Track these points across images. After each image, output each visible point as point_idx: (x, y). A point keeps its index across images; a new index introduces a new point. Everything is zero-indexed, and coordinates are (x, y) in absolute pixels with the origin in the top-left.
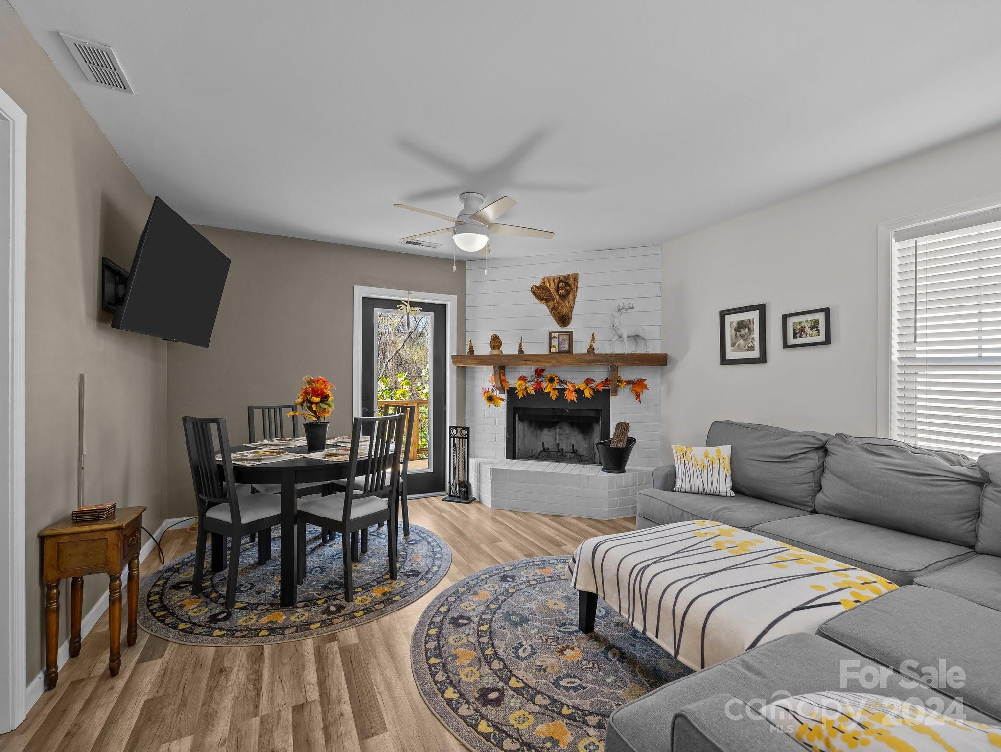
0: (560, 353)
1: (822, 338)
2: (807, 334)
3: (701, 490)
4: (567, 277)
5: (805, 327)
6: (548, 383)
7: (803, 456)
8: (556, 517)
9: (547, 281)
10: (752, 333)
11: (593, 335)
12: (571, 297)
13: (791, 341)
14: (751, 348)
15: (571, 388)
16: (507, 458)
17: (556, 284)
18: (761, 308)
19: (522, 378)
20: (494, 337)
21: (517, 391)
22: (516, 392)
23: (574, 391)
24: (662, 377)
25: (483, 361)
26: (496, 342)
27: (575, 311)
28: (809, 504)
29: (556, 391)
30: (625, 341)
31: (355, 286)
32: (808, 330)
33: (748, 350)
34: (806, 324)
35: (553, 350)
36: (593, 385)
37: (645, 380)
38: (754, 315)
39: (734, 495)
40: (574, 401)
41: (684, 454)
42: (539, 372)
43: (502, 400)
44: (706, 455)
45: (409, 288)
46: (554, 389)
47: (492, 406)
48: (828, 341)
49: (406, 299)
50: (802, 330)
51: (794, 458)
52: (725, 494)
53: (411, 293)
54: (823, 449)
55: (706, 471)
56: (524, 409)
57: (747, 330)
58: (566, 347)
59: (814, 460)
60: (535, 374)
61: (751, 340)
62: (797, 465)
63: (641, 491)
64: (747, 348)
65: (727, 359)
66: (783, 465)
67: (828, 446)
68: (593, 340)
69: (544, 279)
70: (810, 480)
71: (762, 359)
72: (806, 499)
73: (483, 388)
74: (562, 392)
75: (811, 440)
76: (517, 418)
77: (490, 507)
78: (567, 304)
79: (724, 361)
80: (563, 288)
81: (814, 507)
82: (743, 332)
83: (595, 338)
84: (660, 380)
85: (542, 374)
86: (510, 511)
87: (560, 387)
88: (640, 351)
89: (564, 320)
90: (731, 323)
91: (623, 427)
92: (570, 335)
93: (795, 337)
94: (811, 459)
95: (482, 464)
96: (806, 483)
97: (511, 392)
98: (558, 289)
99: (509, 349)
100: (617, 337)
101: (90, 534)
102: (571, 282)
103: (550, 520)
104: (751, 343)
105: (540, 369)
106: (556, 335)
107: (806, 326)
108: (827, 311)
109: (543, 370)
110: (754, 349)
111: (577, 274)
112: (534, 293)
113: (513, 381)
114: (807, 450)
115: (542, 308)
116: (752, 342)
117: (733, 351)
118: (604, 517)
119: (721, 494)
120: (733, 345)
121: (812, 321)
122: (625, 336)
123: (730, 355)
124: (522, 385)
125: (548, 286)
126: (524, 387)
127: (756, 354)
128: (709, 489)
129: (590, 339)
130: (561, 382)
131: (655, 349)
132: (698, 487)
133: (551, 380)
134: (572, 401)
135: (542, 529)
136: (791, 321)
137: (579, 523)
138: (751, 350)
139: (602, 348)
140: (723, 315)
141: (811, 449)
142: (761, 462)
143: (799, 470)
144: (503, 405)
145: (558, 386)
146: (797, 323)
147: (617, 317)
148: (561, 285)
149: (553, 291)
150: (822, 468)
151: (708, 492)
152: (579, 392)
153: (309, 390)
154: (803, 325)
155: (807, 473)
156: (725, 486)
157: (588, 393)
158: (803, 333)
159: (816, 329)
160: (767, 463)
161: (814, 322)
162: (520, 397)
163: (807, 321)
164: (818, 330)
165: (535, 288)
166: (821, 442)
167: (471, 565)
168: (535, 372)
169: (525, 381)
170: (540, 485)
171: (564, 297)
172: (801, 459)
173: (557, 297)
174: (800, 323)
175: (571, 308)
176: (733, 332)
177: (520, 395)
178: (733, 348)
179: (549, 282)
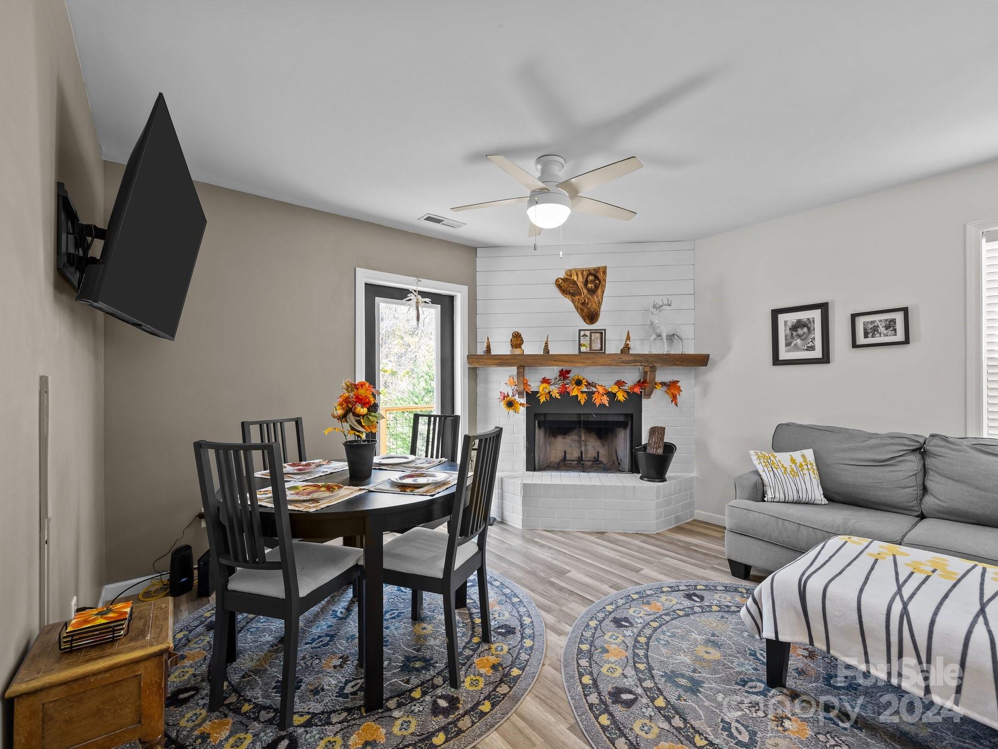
0: (592, 352)
1: (900, 336)
2: (880, 333)
3: (795, 499)
4: (597, 270)
5: (878, 326)
6: (574, 386)
7: (901, 458)
8: (601, 534)
9: (575, 274)
10: (812, 332)
11: (628, 334)
12: (599, 291)
13: (861, 340)
14: (812, 348)
15: (601, 390)
16: (526, 471)
17: (585, 277)
18: (824, 307)
19: (545, 381)
20: (515, 334)
21: (539, 395)
22: (537, 396)
23: (605, 394)
24: (695, 378)
25: (503, 361)
26: (517, 340)
27: (604, 307)
28: (916, 508)
29: (585, 395)
30: (665, 340)
31: (357, 269)
32: (882, 329)
33: (807, 350)
34: (879, 324)
35: (583, 349)
36: (626, 388)
37: (679, 382)
38: (816, 314)
39: (827, 502)
40: (604, 405)
41: (769, 460)
42: (564, 374)
43: (521, 404)
44: (793, 461)
45: (419, 275)
46: (582, 392)
47: (511, 412)
48: (907, 341)
49: (415, 288)
50: (876, 329)
51: (892, 461)
52: (820, 502)
53: (420, 281)
54: (921, 450)
55: (797, 478)
56: (545, 414)
57: (805, 330)
58: (597, 346)
59: (913, 463)
60: (560, 376)
61: (811, 340)
62: (897, 468)
63: (729, 504)
64: (806, 348)
65: (780, 359)
66: (882, 469)
67: (927, 447)
68: (628, 338)
69: (570, 271)
70: (914, 484)
71: (825, 359)
72: (912, 504)
73: (501, 392)
74: (590, 394)
75: (907, 442)
76: (537, 425)
77: (520, 527)
78: (596, 299)
79: (776, 361)
80: (592, 282)
81: (922, 511)
82: (800, 331)
83: (630, 336)
84: (693, 382)
85: (568, 375)
86: (545, 530)
87: (587, 390)
88: (676, 350)
89: (591, 317)
90: (786, 322)
91: (657, 432)
92: (602, 333)
93: (866, 336)
94: (910, 461)
95: (505, 480)
96: (910, 487)
97: (532, 397)
98: (586, 283)
99: (531, 348)
100: (654, 336)
101: (108, 675)
102: (600, 275)
103: (596, 538)
104: (811, 343)
105: (564, 370)
106: (588, 333)
107: (880, 325)
108: (905, 310)
109: (568, 372)
110: (815, 349)
111: (605, 268)
112: (559, 286)
113: (535, 385)
114: (904, 453)
115: (567, 303)
116: (812, 341)
117: (787, 351)
118: (653, 531)
119: (816, 502)
120: (788, 344)
121: (887, 320)
122: (664, 335)
123: (784, 355)
124: (546, 388)
125: (576, 279)
126: (547, 391)
127: (817, 353)
128: (804, 497)
129: (625, 338)
130: (589, 384)
131: (690, 349)
132: (792, 496)
133: (579, 383)
134: (602, 405)
135: (599, 550)
136: (860, 322)
137: (631, 540)
138: (810, 350)
139: (638, 348)
140: (775, 313)
141: (907, 452)
142: (855, 467)
143: (901, 473)
144: (523, 410)
145: (585, 389)
146: (868, 322)
147: (656, 315)
148: (591, 278)
149: (580, 284)
150: (925, 470)
151: (804, 500)
152: (612, 396)
153: (352, 398)
154: (875, 324)
155: (910, 477)
156: (818, 495)
157: (621, 397)
158: (876, 333)
159: (892, 329)
160: (862, 467)
161: (890, 322)
162: (542, 401)
163: (881, 321)
164: (895, 330)
165: (561, 281)
166: (918, 444)
167: (563, 608)
168: (559, 374)
169: (549, 383)
170: (580, 499)
171: (592, 292)
172: (900, 461)
173: (585, 291)
174: (873, 322)
175: (600, 304)
176: (788, 331)
177: (542, 399)
178: (788, 347)
179: (577, 275)
